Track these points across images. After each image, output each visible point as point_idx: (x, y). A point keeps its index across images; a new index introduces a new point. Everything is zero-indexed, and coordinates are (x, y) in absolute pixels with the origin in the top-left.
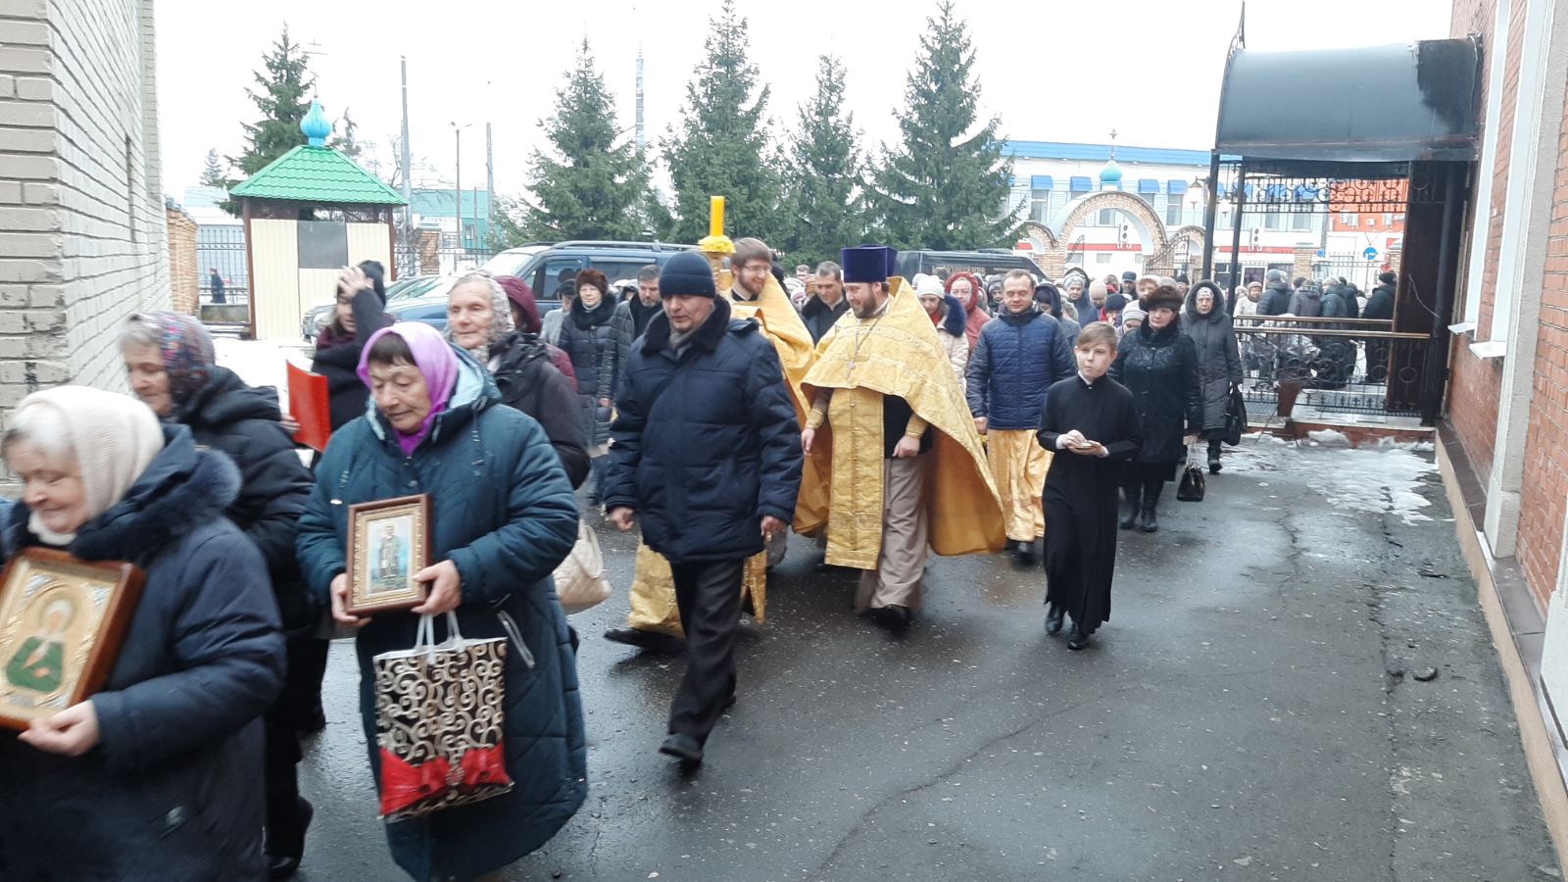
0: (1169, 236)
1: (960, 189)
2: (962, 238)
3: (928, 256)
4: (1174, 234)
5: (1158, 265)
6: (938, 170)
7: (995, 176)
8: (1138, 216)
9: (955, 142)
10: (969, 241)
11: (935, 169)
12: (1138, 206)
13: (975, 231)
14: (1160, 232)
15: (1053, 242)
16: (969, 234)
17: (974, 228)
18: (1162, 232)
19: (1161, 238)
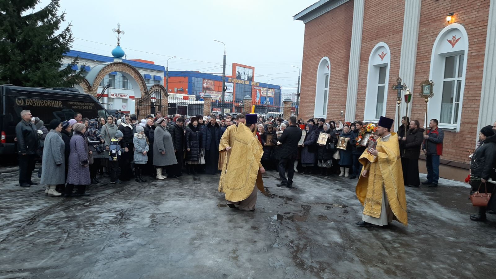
0: (149, 88)
1: (32, 44)
2: (36, 79)
3: (9, 89)
4: (150, 87)
5: (144, 103)
6: (12, 29)
7: (56, 40)
8: (133, 77)
9: (24, 14)
10: (42, 82)
11: (10, 27)
12: (133, 72)
13: (47, 75)
14: (144, 86)
15: (90, 88)
16: (42, 77)
17: (46, 72)
18: (145, 86)
19: (144, 89)
